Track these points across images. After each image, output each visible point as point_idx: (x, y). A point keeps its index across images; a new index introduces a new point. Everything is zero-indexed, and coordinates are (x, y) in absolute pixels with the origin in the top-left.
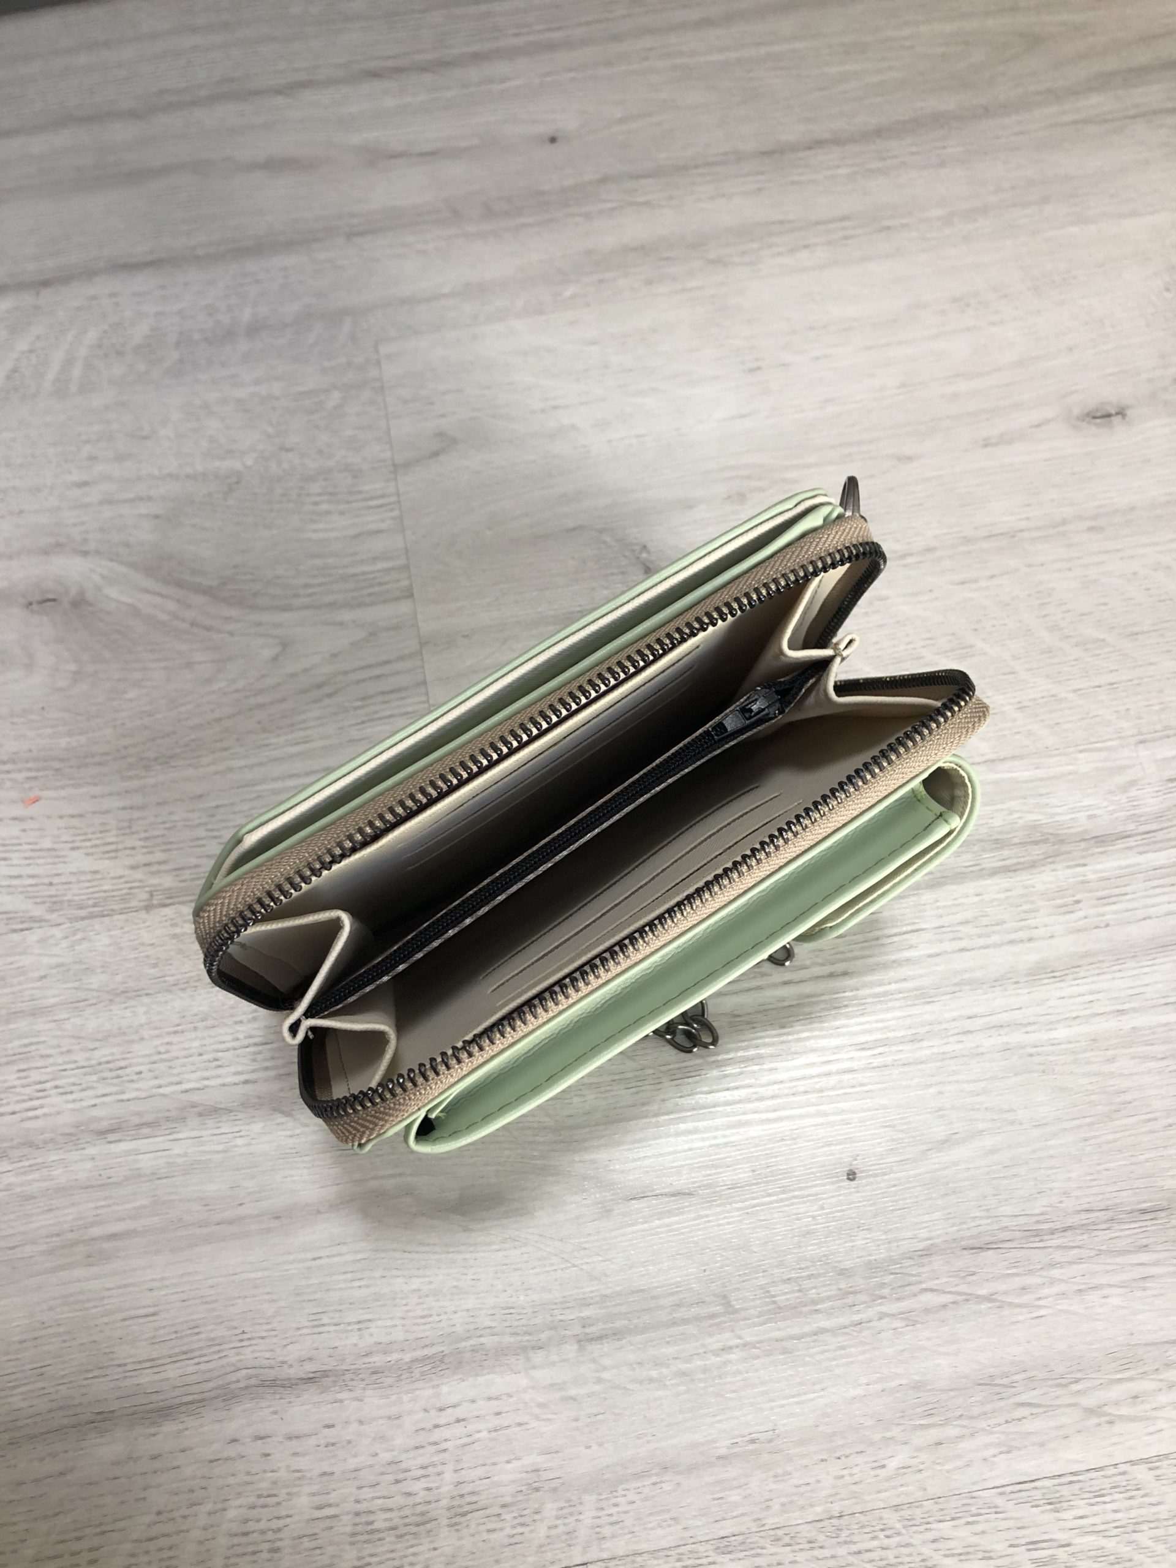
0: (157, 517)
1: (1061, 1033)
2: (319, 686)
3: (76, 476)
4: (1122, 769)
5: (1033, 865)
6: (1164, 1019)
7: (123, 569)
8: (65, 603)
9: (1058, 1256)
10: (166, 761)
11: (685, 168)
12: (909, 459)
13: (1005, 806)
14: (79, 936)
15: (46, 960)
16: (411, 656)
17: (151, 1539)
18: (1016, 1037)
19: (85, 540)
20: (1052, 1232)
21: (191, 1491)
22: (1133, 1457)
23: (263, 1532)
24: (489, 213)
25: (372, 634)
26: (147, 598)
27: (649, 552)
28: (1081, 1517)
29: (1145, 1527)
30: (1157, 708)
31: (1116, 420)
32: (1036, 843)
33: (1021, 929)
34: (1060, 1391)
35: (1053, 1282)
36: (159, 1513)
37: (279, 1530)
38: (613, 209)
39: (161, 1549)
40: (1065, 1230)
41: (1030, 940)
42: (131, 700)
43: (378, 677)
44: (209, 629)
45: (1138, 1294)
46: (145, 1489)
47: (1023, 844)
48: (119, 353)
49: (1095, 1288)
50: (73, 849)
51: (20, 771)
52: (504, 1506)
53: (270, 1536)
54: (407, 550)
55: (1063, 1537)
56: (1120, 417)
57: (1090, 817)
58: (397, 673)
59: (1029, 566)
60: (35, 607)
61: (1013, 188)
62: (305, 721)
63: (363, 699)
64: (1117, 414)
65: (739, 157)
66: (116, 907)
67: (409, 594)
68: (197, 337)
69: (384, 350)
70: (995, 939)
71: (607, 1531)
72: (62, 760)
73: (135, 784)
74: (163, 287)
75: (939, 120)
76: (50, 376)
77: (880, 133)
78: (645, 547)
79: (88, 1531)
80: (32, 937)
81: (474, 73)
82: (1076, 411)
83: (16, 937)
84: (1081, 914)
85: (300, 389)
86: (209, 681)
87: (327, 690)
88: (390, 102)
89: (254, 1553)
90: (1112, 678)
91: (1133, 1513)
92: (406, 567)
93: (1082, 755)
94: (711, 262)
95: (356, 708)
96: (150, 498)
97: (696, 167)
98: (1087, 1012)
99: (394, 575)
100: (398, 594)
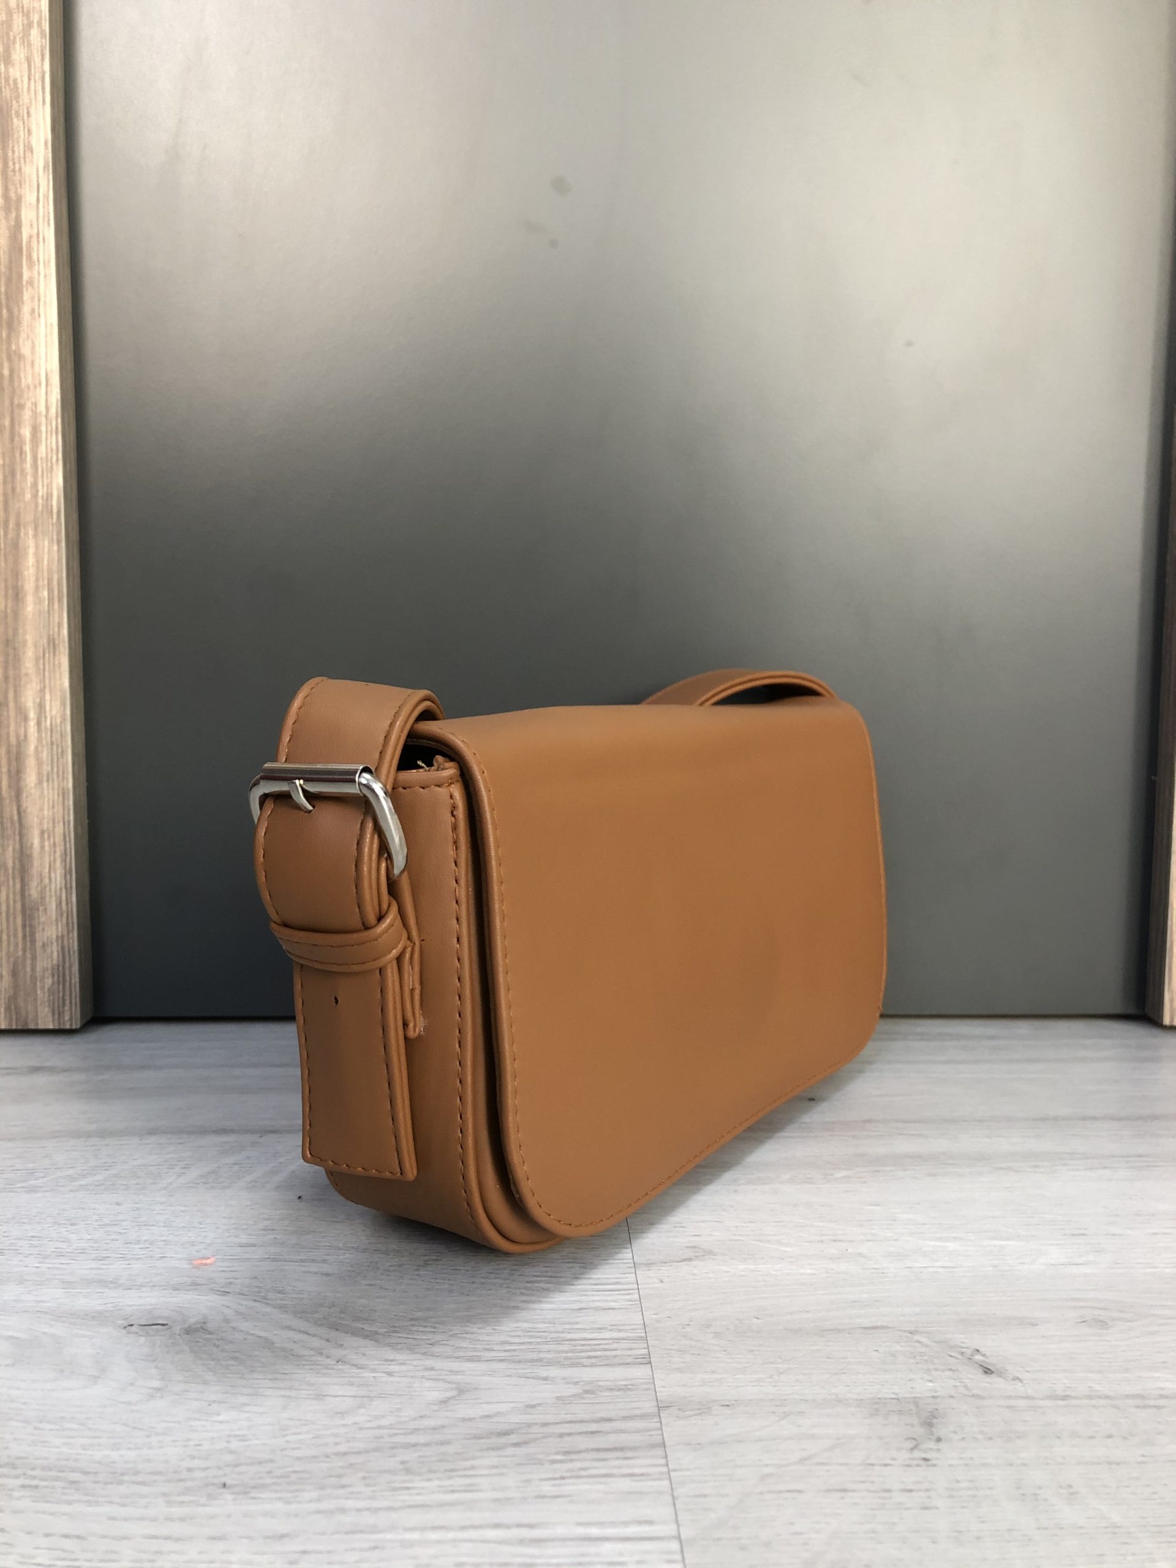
0: (327, 1275)
2: (506, 1433)
3: (243, 1240)
7: (268, 1309)
8: (177, 1329)
11: (953, 1121)
16: (643, 1416)
25: (590, 1392)
26: (291, 1334)
27: (984, 1355)
38: (882, 1136)
42: (222, 1423)
43: (593, 1433)
51: (19, 1477)
54: (644, 1326)
58: (619, 1432)
60: (133, 1329)
62: (473, 1468)
63: (566, 1453)
65: (1010, 1119)
67: (644, 1361)
78: (978, 1351)
86: (342, 1414)
87: (513, 1438)
92: (643, 1339)
95: (555, 1462)
97: (964, 1121)
99: (624, 1344)
100: (630, 1360)
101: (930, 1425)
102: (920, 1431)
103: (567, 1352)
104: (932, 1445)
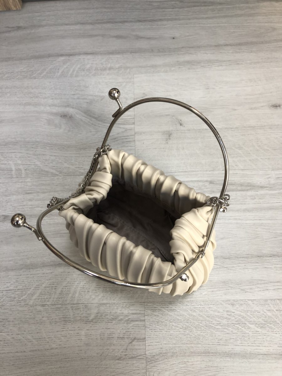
0: (87, 103)
1: (248, 222)
2: (115, 139)
3: (73, 93)
4: (268, 175)
5: (248, 190)
6: (268, 222)
7: (80, 112)
8: (68, 117)
9: (240, 262)
10: (85, 149)
11: (199, 47)
12: (235, 110)
13: (244, 178)
14: (64, 179)
15: (58, 182)
16: (133, 135)
17: (66, 286)
18: (239, 221)
19: (73, 105)
20: (240, 257)
21: (74, 279)
22: (248, 299)
23: (87, 288)
24: (159, 51)
25: (126, 130)
26: (84, 118)
27: (181, 121)
28: (237, 308)
29: (249, 312)
30: (277, 164)
31: (278, 107)
32: (249, 186)
33: (243, 202)
34: (237, 285)
35: (239, 266)
36: (68, 282)
37: (90, 288)
38: (184, 54)
39: (68, 288)
40: (243, 257)
41: (245, 204)
42: (79, 137)
44: (95, 125)
45: (254, 270)
46: (66, 277)
47: (246, 186)
48: (84, 70)
49: (247, 268)
50: (65, 163)
51: (57, 147)
52: (131, 290)
53: (88, 289)
54: (134, 115)
55: (234, 311)
56: (279, 107)
57: (261, 183)
58: (129, 138)
59: (256, 133)
60: (62, 117)
61: (265, 59)
63: (123, 142)
64: (279, 106)
65: (211, 46)
66: (73, 174)
67: (134, 123)
68: (99, 69)
69: (135, 76)
70: (238, 203)
71: (149, 297)
72: (65, 146)
73: (78, 152)
74: (94, 58)
75: (252, 43)
76: (70, 73)
77: (240, 44)
78: (181, 120)
79: (55, 283)
80: (56, 178)
81: (159, 23)
82: (270, 105)
83: (53, 177)
84: (256, 200)
85: (118, 81)
86: (94, 135)
87: (116, 140)
88: (142, 27)
89: (85, 291)
90: (269, 157)
91: (247, 309)
92: (134, 118)
93: (260, 171)
94: (202, 66)
95: (121, 144)
96: (86, 99)
97: (201, 47)
98: (253, 219)
99: (132, 120)
100: (132, 123)
101: (169, 136)
102: (168, 137)
103: (123, 121)
104: (169, 140)
